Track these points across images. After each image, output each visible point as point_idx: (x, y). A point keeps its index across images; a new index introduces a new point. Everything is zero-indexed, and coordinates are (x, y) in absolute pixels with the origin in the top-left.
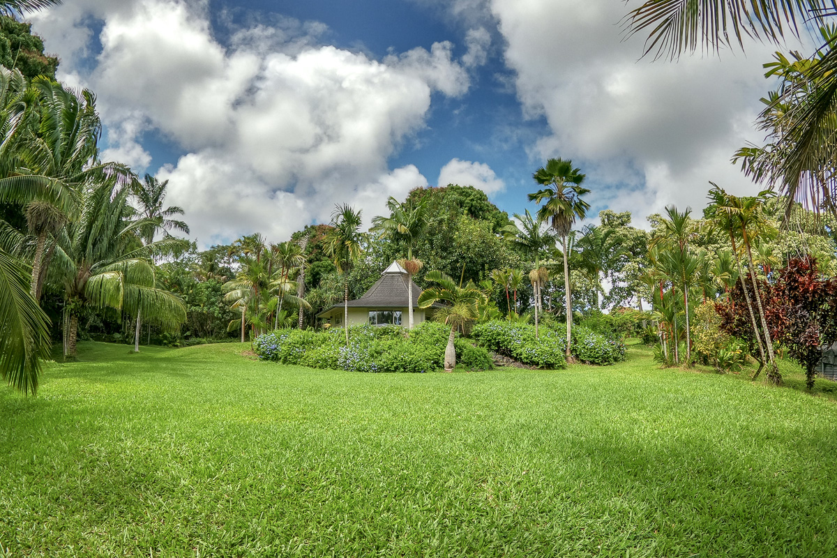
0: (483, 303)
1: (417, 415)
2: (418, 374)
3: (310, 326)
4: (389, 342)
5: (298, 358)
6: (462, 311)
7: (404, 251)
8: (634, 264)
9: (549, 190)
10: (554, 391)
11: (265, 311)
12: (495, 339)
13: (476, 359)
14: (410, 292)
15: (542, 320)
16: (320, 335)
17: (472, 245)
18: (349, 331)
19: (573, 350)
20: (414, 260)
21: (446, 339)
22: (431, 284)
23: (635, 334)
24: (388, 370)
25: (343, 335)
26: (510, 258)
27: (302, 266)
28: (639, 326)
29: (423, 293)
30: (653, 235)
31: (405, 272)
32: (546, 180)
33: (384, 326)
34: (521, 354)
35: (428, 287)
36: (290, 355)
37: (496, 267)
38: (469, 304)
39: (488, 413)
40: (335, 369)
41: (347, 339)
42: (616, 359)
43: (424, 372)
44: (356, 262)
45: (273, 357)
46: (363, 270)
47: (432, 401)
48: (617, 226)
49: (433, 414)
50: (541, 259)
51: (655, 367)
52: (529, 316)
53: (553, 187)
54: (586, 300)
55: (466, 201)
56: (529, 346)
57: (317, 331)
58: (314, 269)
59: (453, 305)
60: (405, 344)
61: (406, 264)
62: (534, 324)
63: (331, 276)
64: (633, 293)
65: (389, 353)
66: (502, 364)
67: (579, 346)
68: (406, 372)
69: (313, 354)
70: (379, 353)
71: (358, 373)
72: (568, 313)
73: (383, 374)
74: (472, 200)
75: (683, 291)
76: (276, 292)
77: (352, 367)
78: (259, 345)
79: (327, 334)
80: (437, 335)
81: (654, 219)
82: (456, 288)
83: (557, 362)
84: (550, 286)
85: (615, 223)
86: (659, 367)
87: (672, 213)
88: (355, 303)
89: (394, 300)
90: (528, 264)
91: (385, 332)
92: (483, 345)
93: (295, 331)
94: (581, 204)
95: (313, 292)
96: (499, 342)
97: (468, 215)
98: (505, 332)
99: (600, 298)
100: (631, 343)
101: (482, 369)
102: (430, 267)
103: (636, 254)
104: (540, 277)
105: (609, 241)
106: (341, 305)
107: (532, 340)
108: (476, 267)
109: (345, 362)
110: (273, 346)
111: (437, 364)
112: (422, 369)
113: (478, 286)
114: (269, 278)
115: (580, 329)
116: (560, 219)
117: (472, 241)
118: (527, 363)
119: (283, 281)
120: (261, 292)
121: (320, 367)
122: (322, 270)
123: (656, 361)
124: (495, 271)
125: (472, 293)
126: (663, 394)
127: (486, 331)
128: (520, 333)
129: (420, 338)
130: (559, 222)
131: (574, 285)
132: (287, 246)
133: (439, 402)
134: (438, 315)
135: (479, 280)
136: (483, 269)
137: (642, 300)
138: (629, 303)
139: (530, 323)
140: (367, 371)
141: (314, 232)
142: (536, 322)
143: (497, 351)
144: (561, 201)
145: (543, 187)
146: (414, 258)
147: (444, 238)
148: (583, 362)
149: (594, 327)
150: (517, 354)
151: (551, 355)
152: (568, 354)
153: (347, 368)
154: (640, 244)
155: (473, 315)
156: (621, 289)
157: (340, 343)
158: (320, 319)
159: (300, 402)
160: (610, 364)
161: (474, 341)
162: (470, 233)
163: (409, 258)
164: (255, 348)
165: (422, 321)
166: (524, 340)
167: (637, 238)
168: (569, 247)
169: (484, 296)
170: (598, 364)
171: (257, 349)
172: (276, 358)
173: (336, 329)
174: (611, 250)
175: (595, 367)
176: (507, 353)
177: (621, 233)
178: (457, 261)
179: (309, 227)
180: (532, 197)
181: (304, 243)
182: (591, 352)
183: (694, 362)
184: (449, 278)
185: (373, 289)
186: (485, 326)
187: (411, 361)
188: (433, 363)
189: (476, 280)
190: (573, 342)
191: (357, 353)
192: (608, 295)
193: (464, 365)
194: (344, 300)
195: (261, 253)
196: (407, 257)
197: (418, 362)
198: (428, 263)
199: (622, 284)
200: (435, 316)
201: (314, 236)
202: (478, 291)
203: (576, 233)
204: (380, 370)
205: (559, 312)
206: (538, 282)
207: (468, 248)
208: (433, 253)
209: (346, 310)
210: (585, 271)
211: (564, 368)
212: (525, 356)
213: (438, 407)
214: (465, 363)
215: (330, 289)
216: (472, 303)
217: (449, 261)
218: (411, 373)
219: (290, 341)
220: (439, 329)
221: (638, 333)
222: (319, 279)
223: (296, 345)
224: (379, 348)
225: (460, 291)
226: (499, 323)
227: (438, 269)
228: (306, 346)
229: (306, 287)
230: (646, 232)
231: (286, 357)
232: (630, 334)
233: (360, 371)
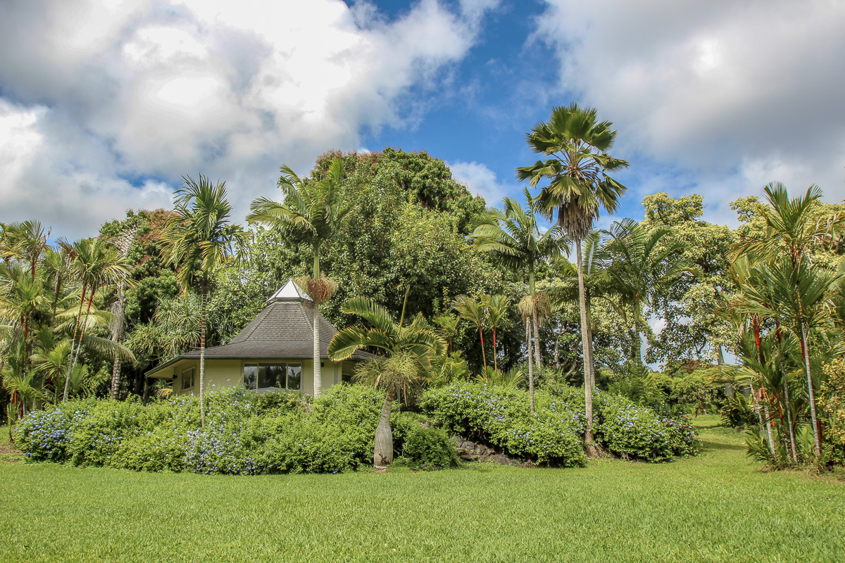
0: (438, 353)
1: (321, 548)
2: (328, 476)
3: (133, 393)
4: (278, 420)
5: (106, 453)
6: (403, 366)
7: (308, 262)
8: (706, 287)
9: (555, 162)
10: (559, 504)
11: (43, 366)
12: (461, 414)
13: (429, 448)
14: (315, 332)
15: (540, 381)
16: (153, 409)
17: (421, 254)
18: (207, 402)
19: (598, 433)
20: (324, 279)
21: (377, 414)
22: (352, 320)
23: (714, 407)
24: (274, 470)
25: (196, 409)
26: (486, 275)
27: (120, 285)
28: (721, 394)
29: (338, 334)
30: (743, 235)
31: (308, 298)
32: (551, 145)
33: (271, 391)
34: (505, 441)
35: (347, 325)
36: (91, 448)
37: (463, 292)
38: (415, 355)
39: (444, 541)
40: (179, 471)
41: (202, 417)
42: (677, 452)
43: (339, 472)
44: (223, 278)
45: (55, 454)
46: (235, 293)
47: (349, 522)
48: (675, 222)
49: (350, 545)
50: (537, 279)
51: (752, 468)
52: (519, 374)
53: (560, 155)
54: (619, 348)
55: (415, 179)
56: (519, 426)
57: (146, 401)
58: (143, 290)
59: (388, 356)
60: (307, 423)
61: (309, 285)
62: (528, 388)
63: (175, 304)
64: (706, 336)
65: (278, 440)
66: (473, 457)
67: (608, 428)
68: (308, 472)
69: (136, 445)
70: (260, 440)
71: (221, 476)
72: (587, 370)
73: (265, 478)
74: (425, 177)
75: (800, 335)
76: (68, 332)
77: (211, 466)
78: (27, 433)
79: (165, 407)
80: (362, 408)
81: (745, 209)
82: (394, 327)
83: (569, 454)
84: (555, 323)
85: (672, 215)
86: (759, 468)
87: (778, 197)
88: (216, 351)
89: (288, 346)
90: (519, 286)
91: (272, 403)
92: (440, 425)
93: (104, 403)
94: (610, 185)
95: (141, 331)
96: (467, 419)
97: (415, 203)
98: (478, 401)
99: (645, 346)
100: (706, 424)
101: (438, 466)
102: (352, 290)
103: (709, 269)
104: (537, 309)
105: (659, 247)
106: (192, 354)
107: (524, 415)
108: (429, 290)
109: (196, 457)
110: (58, 433)
111: (361, 458)
112: (335, 467)
113: (431, 323)
114: (54, 305)
115: (607, 397)
116: (573, 211)
117: (422, 247)
118: (516, 456)
119: (84, 309)
120: (36, 331)
121: (149, 469)
122: (160, 291)
123: (752, 457)
124: (461, 299)
125: (420, 336)
126: (763, 517)
127: (445, 399)
128: (504, 403)
129: (332, 413)
130: (572, 216)
131: (598, 322)
132: (92, 247)
133: (360, 524)
134: (362, 372)
135: (432, 314)
136: (441, 295)
137: (723, 348)
138: (699, 352)
139: (520, 386)
140: (238, 473)
141: (145, 224)
142: (531, 385)
143: (464, 435)
144: (574, 181)
145: (544, 157)
146: (323, 274)
147: (374, 240)
148: (617, 455)
149: (634, 394)
150: (499, 440)
151: (558, 442)
152: (589, 440)
153: (200, 467)
154: (717, 252)
155: (423, 373)
156: (684, 329)
157: (189, 423)
158: (152, 381)
159: (106, 536)
160: (668, 461)
161: (425, 417)
162: (418, 234)
163: (315, 274)
164: (17, 438)
165: (336, 383)
166: (511, 415)
167: (715, 242)
168: (587, 258)
169: (441, 340)
170: (644, 459)
171: (23, 441)
172: (61, 456)
173: (183, 398)
174: (663, 263)
175: (639, 464)
176: (481, 437)
177: (683, 233)
178: (396, 281)
179: (136, 214)
180: (525, 174)
181: (127, 242)
182: (630, 438)
183: (831, 463)
184: (382, 310)
185: (250, 328)
186: (443, 391)
187: (315, 453)
188: (354, 457)
189: (428, 313)
190: (597, 421)
191: (220, 439)
192: (659, 339)
193: (407, 460)
194: (199, 346)
195: (41, 257)
196: (311, 273)
197: (328, 454)
198: (347, 284)
199: (683, 321)
200: (359, 375)
201: (147, 231)
202: (431, 332)
203: (601, 234)
204: (260, 470)
205: (574, 367)
206: (534, 317)
207: (415, 260)
208: (356, 266)
209: (202, 364)
210: (616, 298)
211: (581, 466)
212: (513, 443)
213: (358, 532)
214: (408, 455)
215: (174, 326)
216: (421, 351)
217: (382, 280)
218: (316, 475)
219: (93, 421)
220: (365, 398)
221: (720, 406)
222: (154, 308)
223: (105, 430)
224: (259, 432)
225: (402, 331)
226: (466, 386)
227: (365, 293)
228: (125, 431)
229: (129, 321)
230: (730, 230)
231: (82, 453)
232: (704, 407)
233: (224, 473)
